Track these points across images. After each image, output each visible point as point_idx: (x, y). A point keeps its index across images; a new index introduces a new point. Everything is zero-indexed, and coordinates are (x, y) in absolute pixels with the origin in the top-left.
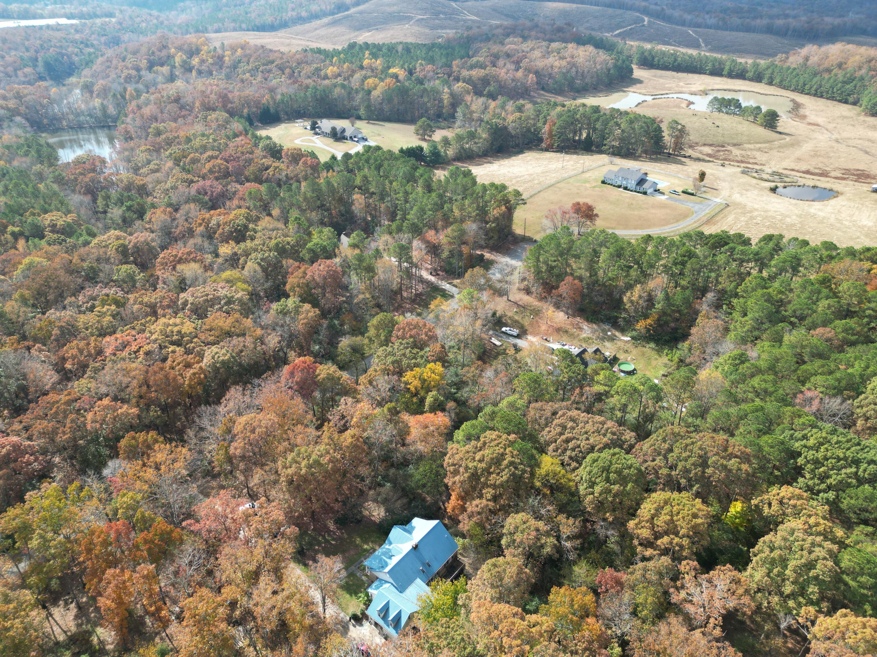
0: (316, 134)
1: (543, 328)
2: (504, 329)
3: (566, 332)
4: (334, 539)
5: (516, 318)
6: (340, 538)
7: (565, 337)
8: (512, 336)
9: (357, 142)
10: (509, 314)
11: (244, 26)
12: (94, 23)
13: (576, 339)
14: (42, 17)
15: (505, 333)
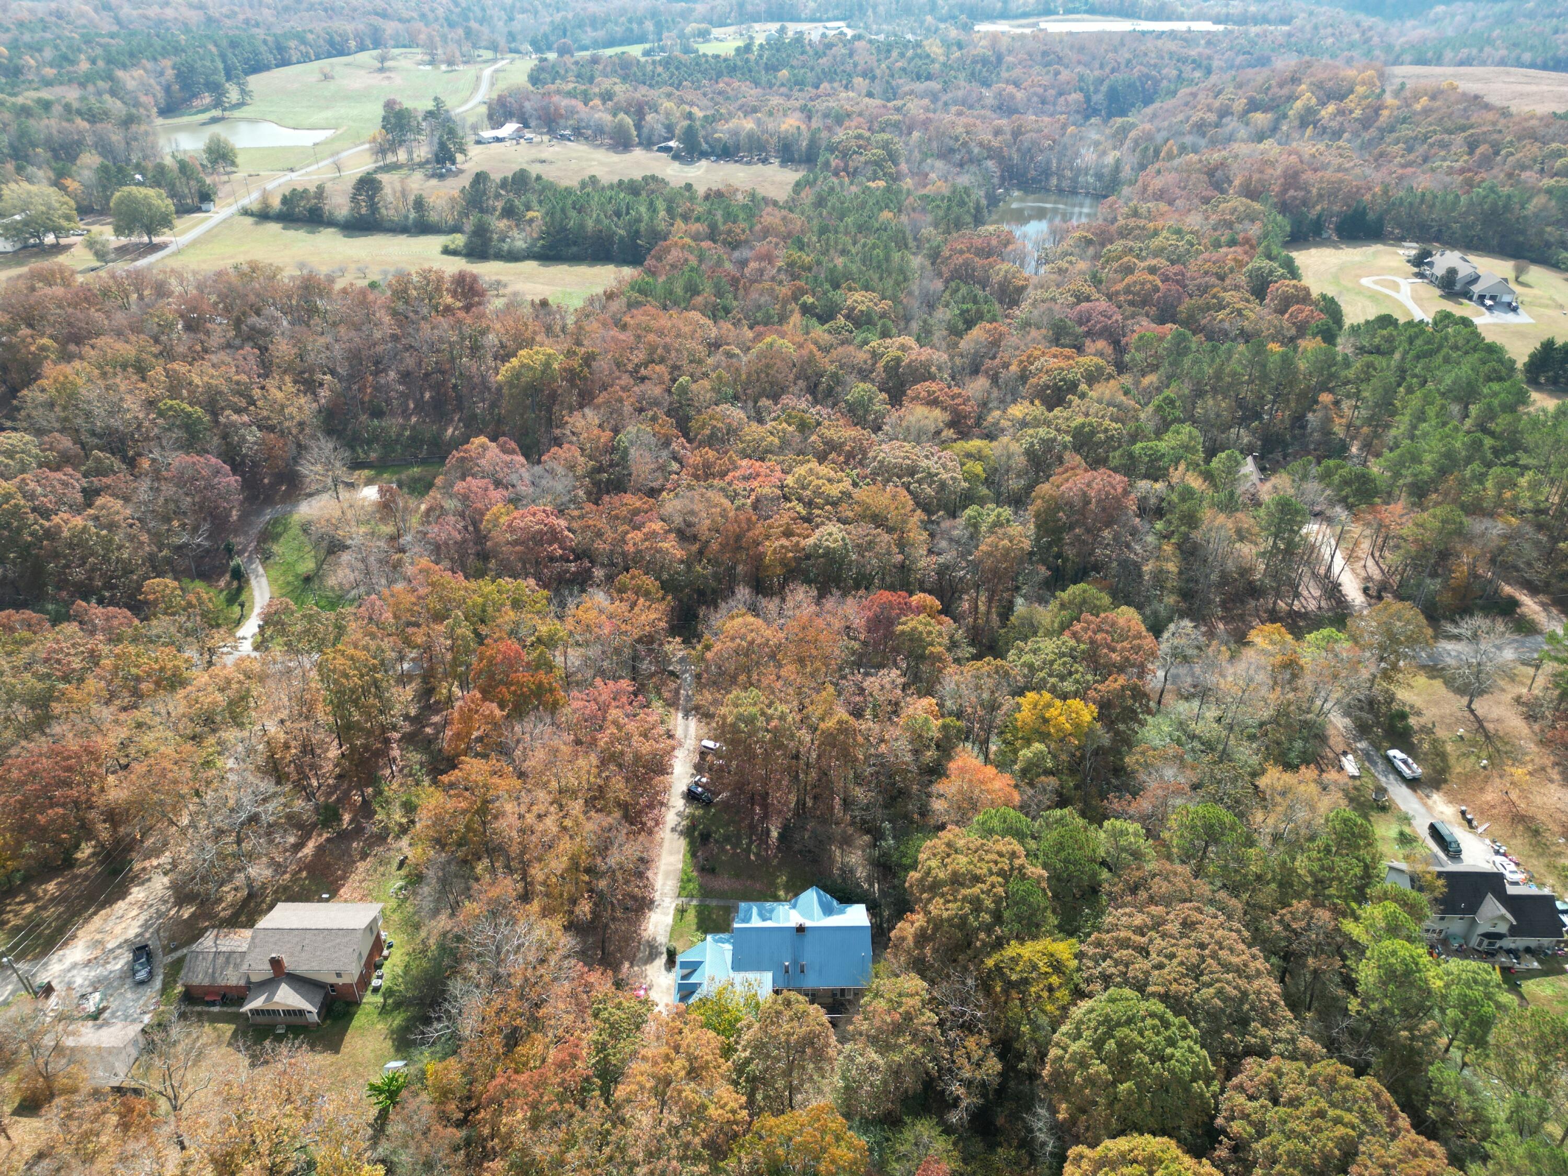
0: (1421, 275)
1: (1490, 796)
2: (1392, 753)
3: (1536, 833)
4: (757, 855)
5: (1449, 748)
6: (766, 861)
7: (1520, 842)
8: (1399, 773)
9: (1489, 308)
10: (1441, 733)
11: (1527, 57)
12: (1246, 33)
13: (1544, 861)
14: (1180, 18)
15: (1389, 761)
